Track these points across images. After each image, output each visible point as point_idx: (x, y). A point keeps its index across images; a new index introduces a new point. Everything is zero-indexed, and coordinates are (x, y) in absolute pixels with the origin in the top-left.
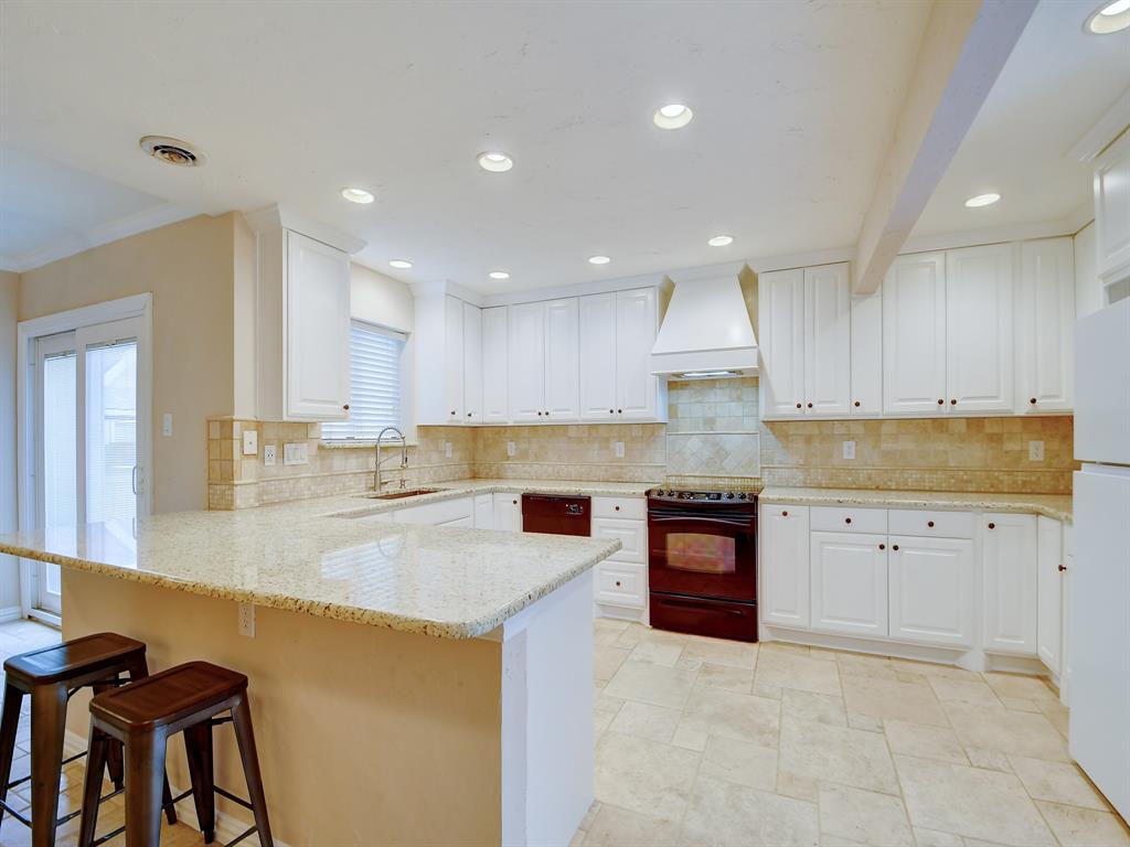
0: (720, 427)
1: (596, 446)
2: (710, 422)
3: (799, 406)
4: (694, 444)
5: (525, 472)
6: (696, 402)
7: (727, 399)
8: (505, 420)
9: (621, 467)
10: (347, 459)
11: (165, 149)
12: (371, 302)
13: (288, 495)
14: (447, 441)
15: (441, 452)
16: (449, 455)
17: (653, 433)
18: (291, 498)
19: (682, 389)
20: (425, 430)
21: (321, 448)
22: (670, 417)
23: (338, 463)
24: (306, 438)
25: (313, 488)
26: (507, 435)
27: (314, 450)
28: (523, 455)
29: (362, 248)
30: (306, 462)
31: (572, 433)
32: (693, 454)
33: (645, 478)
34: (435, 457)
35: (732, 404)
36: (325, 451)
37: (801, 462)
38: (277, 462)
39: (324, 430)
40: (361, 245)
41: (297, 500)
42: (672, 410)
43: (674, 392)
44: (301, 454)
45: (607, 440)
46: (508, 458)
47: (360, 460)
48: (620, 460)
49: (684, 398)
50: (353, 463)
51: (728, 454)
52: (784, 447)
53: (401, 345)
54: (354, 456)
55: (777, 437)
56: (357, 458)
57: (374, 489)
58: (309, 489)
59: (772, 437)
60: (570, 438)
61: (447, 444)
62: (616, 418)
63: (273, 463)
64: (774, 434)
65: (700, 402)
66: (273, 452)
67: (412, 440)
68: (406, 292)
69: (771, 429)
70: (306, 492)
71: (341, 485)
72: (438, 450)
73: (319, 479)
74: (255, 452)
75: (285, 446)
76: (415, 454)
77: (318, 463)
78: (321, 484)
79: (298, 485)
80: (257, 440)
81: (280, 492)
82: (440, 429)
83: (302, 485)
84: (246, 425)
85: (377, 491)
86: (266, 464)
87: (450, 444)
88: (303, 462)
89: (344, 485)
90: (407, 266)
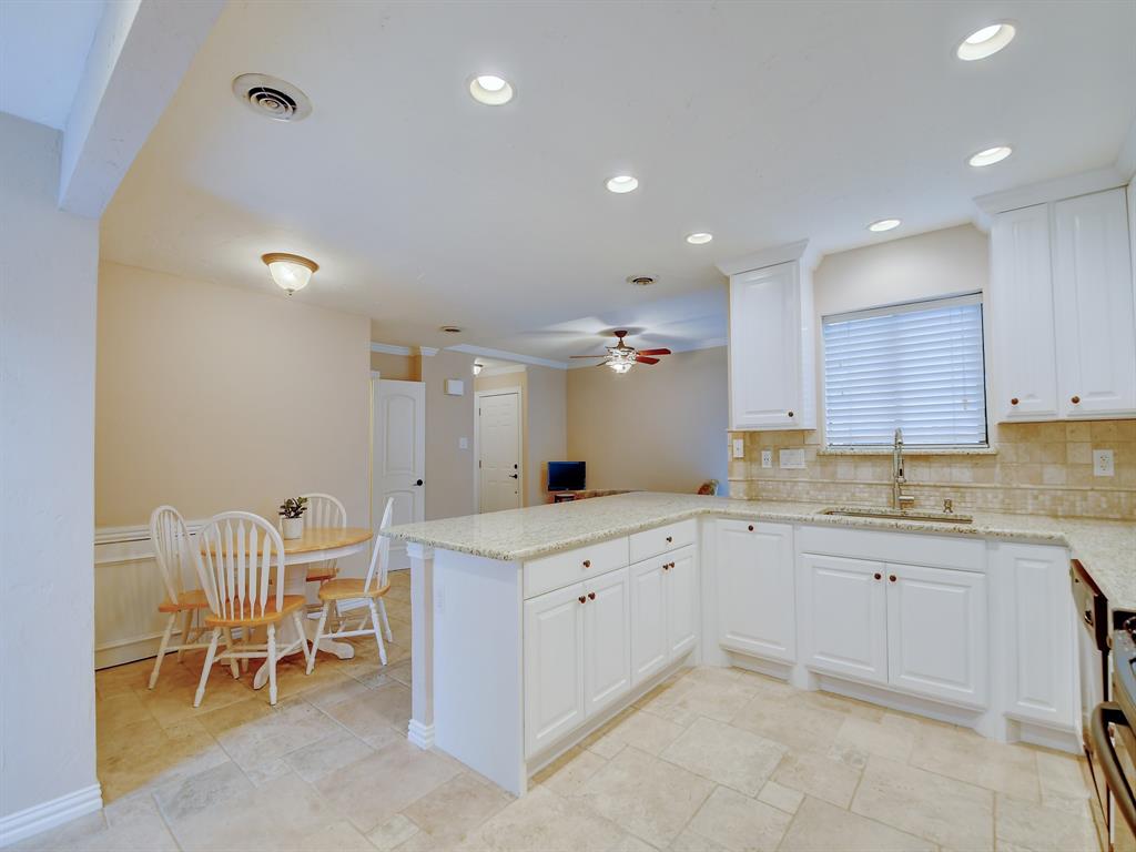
10: (856, 467)
13: (786, 495)
14: (1097, 446)
15: (1076, 465)
18: (789, 499)
20: (1024, 431)
21: (819, 455)
23: (844, 471)
24: (803, 444)
25: (812, 492)
27: (812, 456)
30: (803, 466)
34: (1054, 475)
36: (827, 459)
38: (772, 465)
39: (827, 436)
41: (795, 502)
44: (797, 460)
47: (879, 470)
50: (867, 473)
53: (980, 308)
54: (870, 464)
57: (893, 506)
58: (808, 493)
61: (1097, 453)
63: (769, 466)
66: (770, 457)
70: (805, 496)
71: (849, 494)
72: (1065, 463)
73: (819, 485)
74: (742, 456)
75: (781, 452)
76: (998, 466)
77: (819, 468)
78: (820, 491)
79: (796, 488)
80: (744, 446)
81: (778, 491)
82: (1069, 427)
83: (800, 487)
84: (736, 434)
85: (897, 509)
86: (764, 466)
87: (1109, 453)
88: (800, 467)
89: (853, 494)
90: (894, 224)
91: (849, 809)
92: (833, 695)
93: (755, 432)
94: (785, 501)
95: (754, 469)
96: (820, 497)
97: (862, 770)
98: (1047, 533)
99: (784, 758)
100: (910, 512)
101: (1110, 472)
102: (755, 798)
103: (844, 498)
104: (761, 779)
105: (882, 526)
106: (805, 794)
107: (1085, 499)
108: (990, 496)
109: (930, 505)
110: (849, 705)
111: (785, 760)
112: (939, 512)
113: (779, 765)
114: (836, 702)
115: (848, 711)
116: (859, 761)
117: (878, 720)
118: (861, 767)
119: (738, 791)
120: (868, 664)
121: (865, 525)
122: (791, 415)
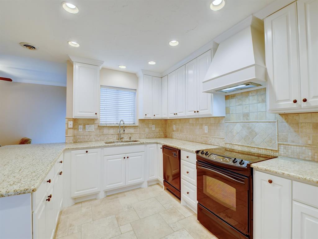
0: (252, 118)
1: (198, 127)
2: (246, 115)
3: (295, 101)
4: (238, 127)
5: (178, 136)
6: (238, 105)
7: (255, 101)
8: (167, 117)
9: (207, 137)
10: (109, 130)
11: (26, 46)
12: (119, 81)
13: (87, 140)
14: (153, 124)
15: (150, 128)
16: (153, 129)
17: (219, 122)
18: (88, 141)
19: (232, 99)
20: (142, 121)
21: (99, 126)
22: (226, 114)
23: (106, 131)
24: (94, 123)
25: (96, 138)
26: (173, 123)
27: (96, 127)
28: (177, 130)
29: (102, 63)
31: (191, 121)
32: (238, 133)
33: (216, 144)
34: (147, 130)
35: (259, 104)
36: (101, 127)
37: (310, 142)
38: (83, 130)
39: (100, 121)
40: (102, 62)
41: (90, 141)
42: (227, 110)
43: (228, 101)
44: (92, 128)
45: (202, 125)
46: (174, 131)
47: (115, 130)
48: (206, 134)
49: (233, 103)
50: (112, 131)
51: (256, 134)
52: (295, 131)
53: (135, 93)
54: (112, 129)
55: (290, 124)
56: (113, 129)
57: (118, 139)
58: (95, 138)
59: (286, 124)
60: (190, 124)
61: (153, 125)
62: (197, 115)
63: (82, 130)
64: (287, 122)
65: (241, 105)
66: (82, 127)
67: (137, 124)
68: (134, 76)
69: (285, 119)
70: (94, 139)
71: (107, 137)
72: (148, 127)
73: (98, 136)
74: (72, 127)
75: (86, 125)
76: (138, 128)
77: (98, 131)
78: (99, 137)
79: (91, 137)
80: (73, 124)
81: (84, 139)
82: (149, 120)
83: (92, 137)
84: (69, 119)
85: (120, 140)
86: (79, 131)
87: (154, 125)
88: (92, 130)
89: (108, 137)
90: (125, 67)
91: (140, 219)
92: (111, 195)
93: (77, 119)
94: (87, 142)
95: (76, 131)
96: (98, 139)
97: (134, 209)
98: (154, 141)
99: (116, 218)
100: (123, 140)
101: (154, 129)
102: (121, 234)
103: (105, 139)
104: (118, 228)
105: (126, 144)
106: (130, 223)
107: (151, 134)
108: (137, 135)
109: (126, 138)
110: (116, 196)
111: (117, 219)
112: (128, 140)
113: (117, 221)
114: (113, 197)
115: (117, 197)
116: (131, 207)
117: (125, 196)
118: (133, 208)
119: (116, 236)
120: (120, 182)
121: (122, 145)
122: (96, 114)
